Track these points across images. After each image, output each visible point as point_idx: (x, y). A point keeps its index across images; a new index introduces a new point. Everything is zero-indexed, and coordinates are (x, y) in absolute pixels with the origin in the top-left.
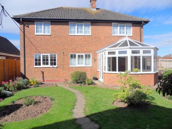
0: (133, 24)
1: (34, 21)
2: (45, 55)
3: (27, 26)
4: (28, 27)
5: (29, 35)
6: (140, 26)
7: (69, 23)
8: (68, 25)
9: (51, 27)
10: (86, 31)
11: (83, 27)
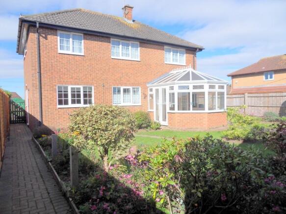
0: (186, 50)
1: (56, 30)
2: (74, 88)
3: (44, 36)
4: (46, 38)
5: (49, 53)
6: (193, 54)
7: (111, 39)
8: (110, 43)
9: (84, 42)
10: (134, 53)
11: (130, 47)
